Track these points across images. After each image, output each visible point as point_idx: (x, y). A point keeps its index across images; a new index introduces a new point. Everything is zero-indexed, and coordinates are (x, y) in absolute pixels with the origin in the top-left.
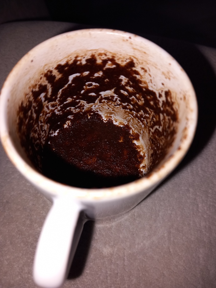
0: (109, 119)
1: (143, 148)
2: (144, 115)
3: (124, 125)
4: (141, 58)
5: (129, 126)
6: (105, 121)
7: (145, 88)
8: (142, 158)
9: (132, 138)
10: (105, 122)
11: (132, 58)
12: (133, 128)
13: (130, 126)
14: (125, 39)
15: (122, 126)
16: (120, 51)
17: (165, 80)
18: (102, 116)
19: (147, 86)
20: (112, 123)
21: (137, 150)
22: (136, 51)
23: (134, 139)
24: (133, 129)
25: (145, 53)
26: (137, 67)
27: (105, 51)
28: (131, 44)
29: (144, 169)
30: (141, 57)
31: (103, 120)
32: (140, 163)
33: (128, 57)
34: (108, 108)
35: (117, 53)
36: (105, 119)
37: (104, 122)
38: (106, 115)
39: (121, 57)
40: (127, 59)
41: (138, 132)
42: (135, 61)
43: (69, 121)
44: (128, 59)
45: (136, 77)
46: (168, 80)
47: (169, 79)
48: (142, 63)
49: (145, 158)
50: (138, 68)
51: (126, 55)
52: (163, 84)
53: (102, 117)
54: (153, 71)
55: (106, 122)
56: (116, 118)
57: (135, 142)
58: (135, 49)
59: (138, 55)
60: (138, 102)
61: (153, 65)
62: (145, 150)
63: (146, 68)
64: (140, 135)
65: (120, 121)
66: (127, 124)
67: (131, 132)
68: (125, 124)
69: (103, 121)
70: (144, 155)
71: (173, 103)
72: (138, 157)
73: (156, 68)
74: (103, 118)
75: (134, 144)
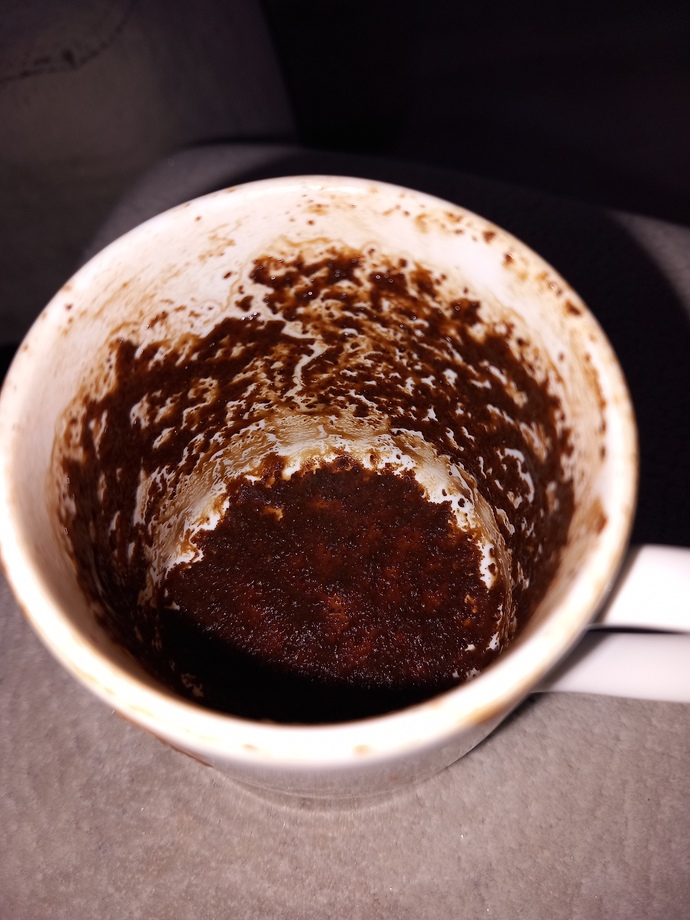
0: (194, 540)
1: (314, 452)
2: (242, 402)
3: (224, 496)
4: (130, 308)
5: (233, 480)
6: (197, 555)
7: (194, 350)
8: (343, 460)
9: (273, 479)
10: (201, 556)
11: (114, 338)
12: (243, 470)
13: (236, 476)
14: (65, 324)
15: (226, 505)
16: (83, 364)
17: (223, 260)
18: (178, 562)
19: (196, 338)
20: (210, 533)
21: (317, 470)
22: (105, 313)
23: (279, 475)
24: (247, 468)
25: (125, 285)
26: (141, 340)
27: (64, 414)
28: (83, 314)
29: (379, 458)
30: (126, 305)
31: (191, 563)
32: (358, 466)
33: (107, 350)
34: (170, 526)
35: (84, 379)
36: (192, 554)
37: (199, 559)
38: (179, 547)
39: (96, 374)
40: (109, 360)
41: (262, 456)
42: (124, 335)
43: (183, 676)
44: (110, 353)
45: (157, 363)
46: (229, 250)
47: (231, 243)
48: (141, 314)
49: (347, 449)
50: (145, 338)
51: (99, 356)
52: (228, 275)
53: (183, 563)
54: (178, 293)
55: (200, 552)
56: (196, 517)
57: (288, 473)
58: (98, 314)
59: (118, 313)
60: (202, 405)
61: (165, 282)
62: (322, 446)
63: (159, 310)
64: (274, 450)
65: (210, 506)
66: (224, 486)
67: (253, 479)
68: (224, 491)
69: (195, 561)
70: (337, 451)
71: (299, 264)
72: (338, 470)
73: (176, 275)
74: (187, 560)
75: (295, 475)
